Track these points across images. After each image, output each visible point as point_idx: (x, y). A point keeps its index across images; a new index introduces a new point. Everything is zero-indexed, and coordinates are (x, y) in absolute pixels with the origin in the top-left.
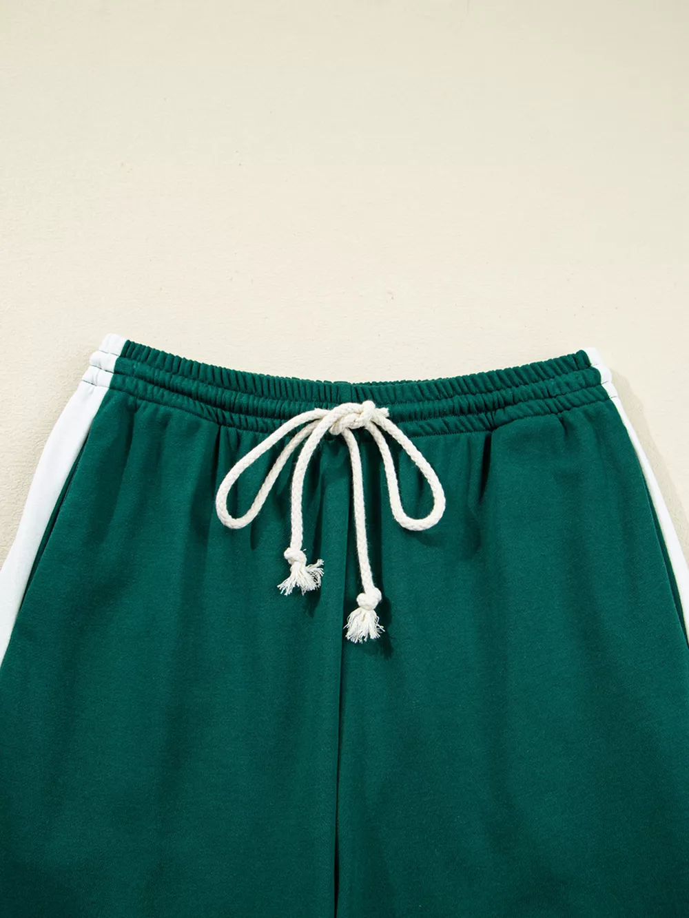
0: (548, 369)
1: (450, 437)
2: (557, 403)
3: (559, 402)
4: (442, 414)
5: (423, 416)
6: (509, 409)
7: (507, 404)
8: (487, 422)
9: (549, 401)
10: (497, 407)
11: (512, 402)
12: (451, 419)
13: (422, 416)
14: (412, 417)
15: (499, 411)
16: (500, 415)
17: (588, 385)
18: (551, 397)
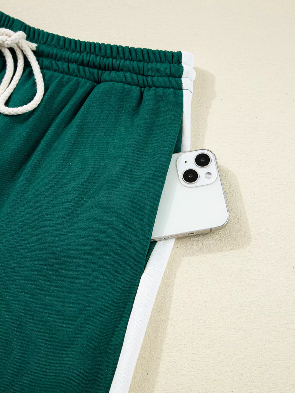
0: (151, 55)
1: (67, 77)
2: (145, 81)
3: (147, 80)
4: (69, 61)
5: (57, 58)
6: (113, 73)
7: (113, 69)
8: (96, 76)
9: (140, 77)
10: (106, 69)
11: (117, 69)
12: (73, 66)
13: (55, 58)
14: (49, 56)
15: (107, 73)
16: (106, 75)
17: (171, 75)
18: (143, 75)
